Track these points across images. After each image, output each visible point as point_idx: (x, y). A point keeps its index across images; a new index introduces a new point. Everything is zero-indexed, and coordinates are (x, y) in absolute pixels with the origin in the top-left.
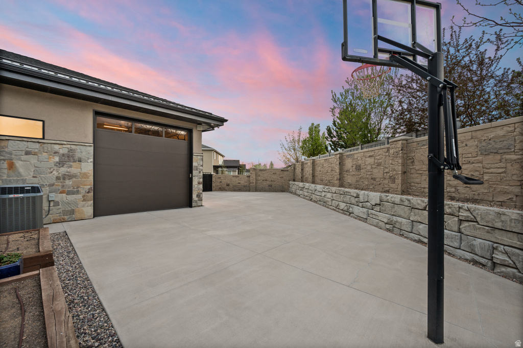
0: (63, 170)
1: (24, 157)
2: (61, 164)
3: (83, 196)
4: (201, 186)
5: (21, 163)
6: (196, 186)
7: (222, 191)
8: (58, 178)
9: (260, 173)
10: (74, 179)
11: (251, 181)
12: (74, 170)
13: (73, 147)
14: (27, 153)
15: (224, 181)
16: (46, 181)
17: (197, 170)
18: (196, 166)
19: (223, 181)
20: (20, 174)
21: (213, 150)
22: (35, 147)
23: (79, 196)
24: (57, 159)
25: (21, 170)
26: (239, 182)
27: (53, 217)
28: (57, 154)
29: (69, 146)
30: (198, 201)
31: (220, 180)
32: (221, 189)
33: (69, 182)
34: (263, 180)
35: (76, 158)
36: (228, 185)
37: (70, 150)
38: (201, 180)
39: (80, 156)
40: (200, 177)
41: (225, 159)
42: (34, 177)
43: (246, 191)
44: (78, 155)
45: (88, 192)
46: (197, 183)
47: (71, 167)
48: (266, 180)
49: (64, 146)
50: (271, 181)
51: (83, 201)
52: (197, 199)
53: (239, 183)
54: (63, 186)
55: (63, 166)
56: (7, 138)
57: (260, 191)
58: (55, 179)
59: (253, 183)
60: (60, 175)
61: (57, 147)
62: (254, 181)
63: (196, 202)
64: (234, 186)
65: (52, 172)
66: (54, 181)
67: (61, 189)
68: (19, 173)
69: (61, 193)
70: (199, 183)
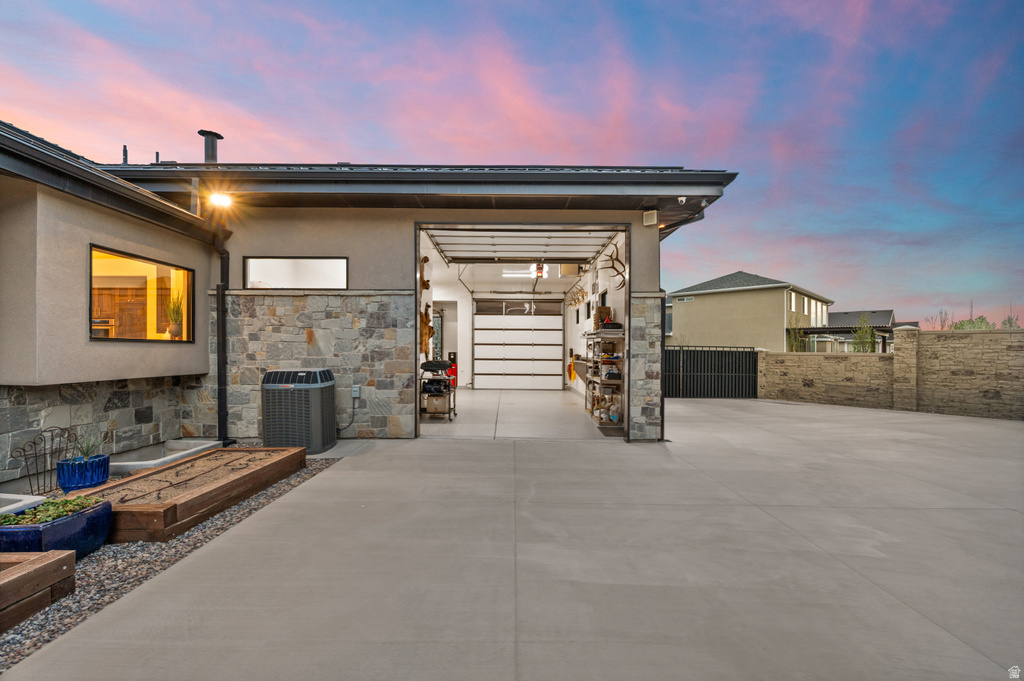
0: (373, 343)
1: (324, 323)
2: (368, 332)
3: (400, 393)
4: (656, 385)
5: (321, 331)
6: (641, 383)
7: (788, 399)
8: (365, 358)
9: (938, 347)
10: (387, 360)
11: (898, 374)
12: (386, 344)
13: (385, 299)
14: (329, 315)
15: (797, 371)
16: (349, 362)
17: (643, 337)
18: (641, 329)
19: (791, 370)
20: (319, 352)
21: (786, 287)
22: (335, 303)
23: (393, 394)
24: (363, 323)
25: (321, 344)
26: (849, 375)
27: (358, 427)
28: (363, 315)
29: (378, 299)
30: (647, 428)
31: (779, 369)
32: (786, 395)
33: (380, 366)
34: (954, 373)
35: (389, 320)
36: (809, 384)
37: (383, 306)
38: (657, 367)
39: (395, 316)
40: (653, 358)
41: (834, 309)
42: (336, 355)
43: (877, 405)
44: (392, 314)
45: (408, 386)
46: (644, 377)
47: (381, 337)
48: (972, 373)
49: (372, 299)
50: (998, 376)
51: (399, 403)
52: (643, 420)
53: (849, 379)
54: (372, 372)
55: (371, 337)
56: (307, 292)
57: (939, 410)
58: (360, 359)
59: (906, 380)
60: (368, 352)
61: (363, 301)
62: (913, 375)
63: (641, 428)
64: (831, 388)
65: (356, 347)
66: (358, 363)
67: (369, 379)
68: (319, 349)
69: (369, 385)
70: (650, 376)
